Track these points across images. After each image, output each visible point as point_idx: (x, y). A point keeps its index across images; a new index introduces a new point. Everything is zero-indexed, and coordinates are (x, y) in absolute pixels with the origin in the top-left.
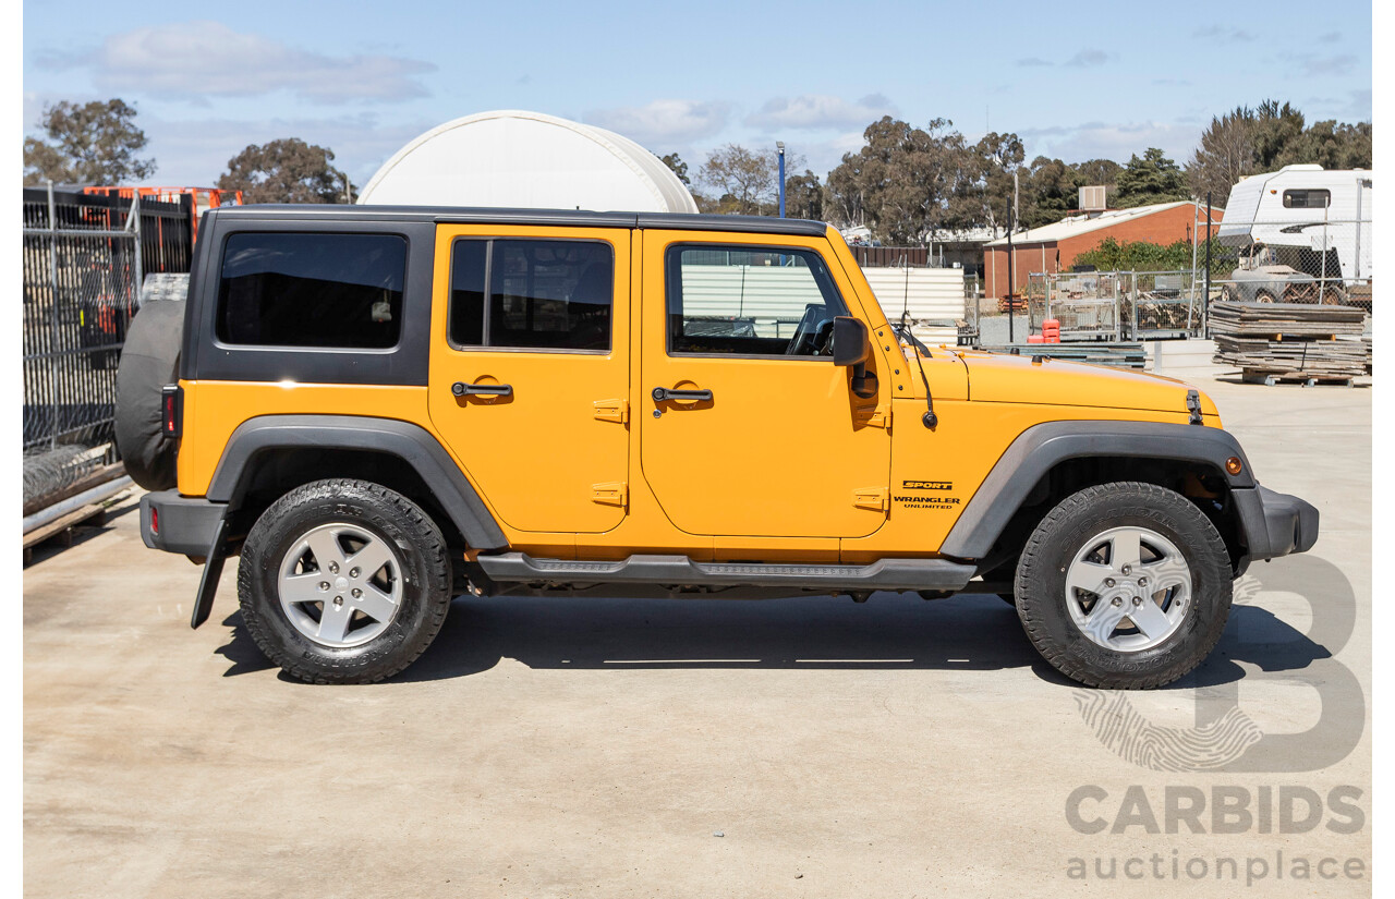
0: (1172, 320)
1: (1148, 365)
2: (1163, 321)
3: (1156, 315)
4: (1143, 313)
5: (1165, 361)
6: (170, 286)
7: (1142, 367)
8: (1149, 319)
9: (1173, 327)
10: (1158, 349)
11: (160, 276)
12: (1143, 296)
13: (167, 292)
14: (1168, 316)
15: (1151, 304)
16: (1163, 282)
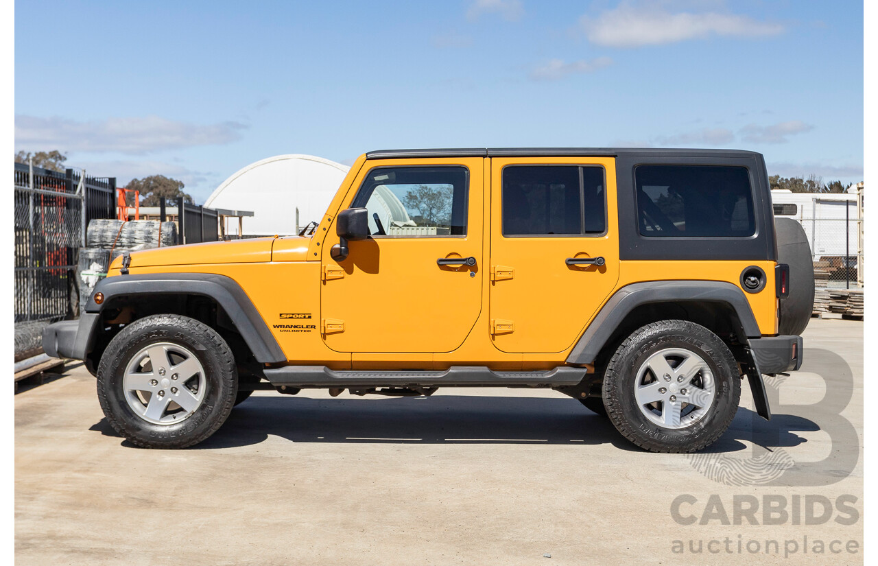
6: (105, 227)
11: (99, 221)
13: (104, 231)
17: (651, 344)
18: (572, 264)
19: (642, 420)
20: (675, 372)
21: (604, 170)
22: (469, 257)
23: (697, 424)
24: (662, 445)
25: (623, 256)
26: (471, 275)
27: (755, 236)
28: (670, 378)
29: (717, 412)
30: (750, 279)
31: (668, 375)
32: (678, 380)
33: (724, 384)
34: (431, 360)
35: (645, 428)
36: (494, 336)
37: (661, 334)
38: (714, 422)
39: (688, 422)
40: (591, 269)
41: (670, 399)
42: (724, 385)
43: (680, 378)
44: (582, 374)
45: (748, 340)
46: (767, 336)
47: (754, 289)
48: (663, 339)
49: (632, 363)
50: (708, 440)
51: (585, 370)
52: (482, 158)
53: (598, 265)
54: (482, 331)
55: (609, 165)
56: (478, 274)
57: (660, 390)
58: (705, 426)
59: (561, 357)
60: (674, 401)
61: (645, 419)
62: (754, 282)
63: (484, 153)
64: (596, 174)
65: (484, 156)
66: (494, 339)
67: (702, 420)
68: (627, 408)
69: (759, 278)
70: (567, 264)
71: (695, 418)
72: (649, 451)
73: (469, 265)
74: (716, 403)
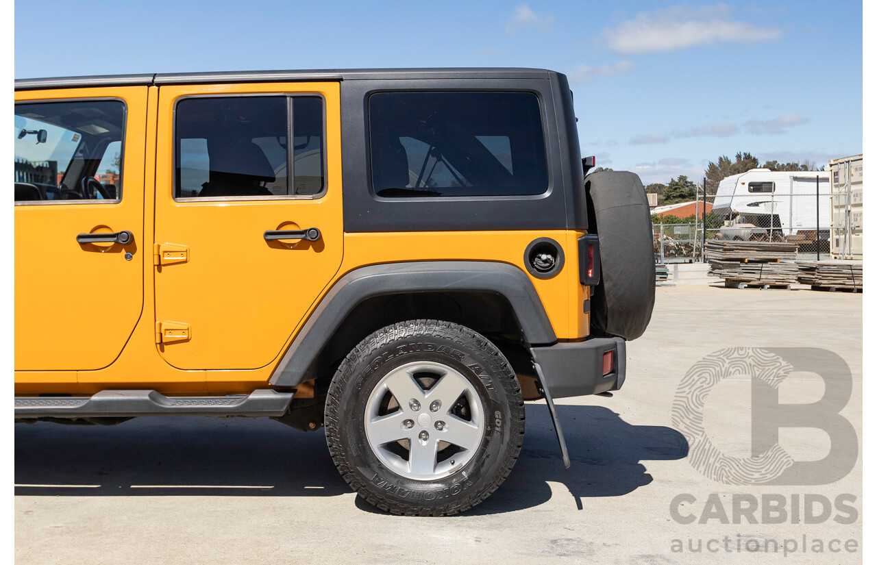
0: (684, 252)
1: (669, 277)
2: (678, 252)
3: (675, 249)
4: (667, 248)
5: (680, 276)
7: (666, 278)
8: (671, 252)
9: (685, 256)
10: (676, 269)
12: (668, 239)
14: (682, 250)
15: (672, 243)
16: (679, 230)
17: (386, 357)
18: (274, 239)
19: (375, 468)
20: (426, 397)
21: (323, 101)
22: (119, 232)
23: (458, 473)
24: (406, 505)
25: (349, 227)
26: (126, 257)
27: (547, 194)
28: (419, 405)
29: (487, 457)
30: (540, 258)
31: (416, 401)
32: (431, 409)
33: (498, 414)
34: (75, 381)
35: (380, 481)
36: (162, 345)
37: (403, 341)
38: (483, 470)
39: (445, 471)
40: (302, 246)
41: (420, 437)
42: (497, 416)
43: (435, 405)
44: (284, 401)
45: (531, 349)
46: (568, 341)
47: (548, 271)
48: (404, 349)
49: (358, 384)
50: (475, 497)
51: (290, 396)
52: (146, 86)
53: (312, 240)
54: (145, 338)
55: (331, 94)
56: (137, 256)
57: (405, 422)
58: (469, 477)
59: (262, 376)
60: (425, 439)
61: (381, 467)
62: (545, 261)
63: (150, 79)
64: (311, 108)
65: (149, 85)
66: (163, 350)
67: (465, 468)
68: (353, 451)
69: (555, 256)
70: (268, 241)
71: (456, 464)
72: (388, 513)
73: (125, 243)
74: (485, 443)
